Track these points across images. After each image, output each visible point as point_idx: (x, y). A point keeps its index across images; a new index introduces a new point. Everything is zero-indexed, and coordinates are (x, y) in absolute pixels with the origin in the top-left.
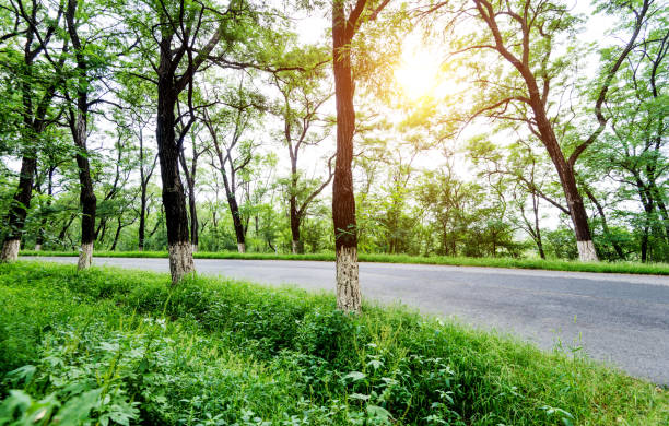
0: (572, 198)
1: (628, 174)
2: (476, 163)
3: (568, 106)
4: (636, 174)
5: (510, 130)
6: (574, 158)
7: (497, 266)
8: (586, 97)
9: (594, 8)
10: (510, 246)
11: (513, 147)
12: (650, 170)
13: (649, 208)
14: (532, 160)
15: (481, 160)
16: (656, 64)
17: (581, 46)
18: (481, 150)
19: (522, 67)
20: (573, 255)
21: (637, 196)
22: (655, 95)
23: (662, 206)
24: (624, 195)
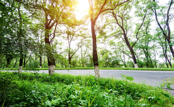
0: (133, 55)
1: (142, 49)
2: (111, 46)
3: (130, 35)
4: (144, 50)
5: (118, 39)
6: (133, 46)
7: (119, 69)
8: (133, 33)
9: (135, 16)
10: (119, 65)
11: (119, 43)
12: (147, 49)
13: (147, 57)
14: (123, 46)
15: (112, 45)
16: (147, 28)
17: (132, 23)
18: (112, 43)
19: (122, 28)
20: (134, 67)
21: (144, 54)
22: (147, 34)
23: (149, 57)
24: (141, 54)
